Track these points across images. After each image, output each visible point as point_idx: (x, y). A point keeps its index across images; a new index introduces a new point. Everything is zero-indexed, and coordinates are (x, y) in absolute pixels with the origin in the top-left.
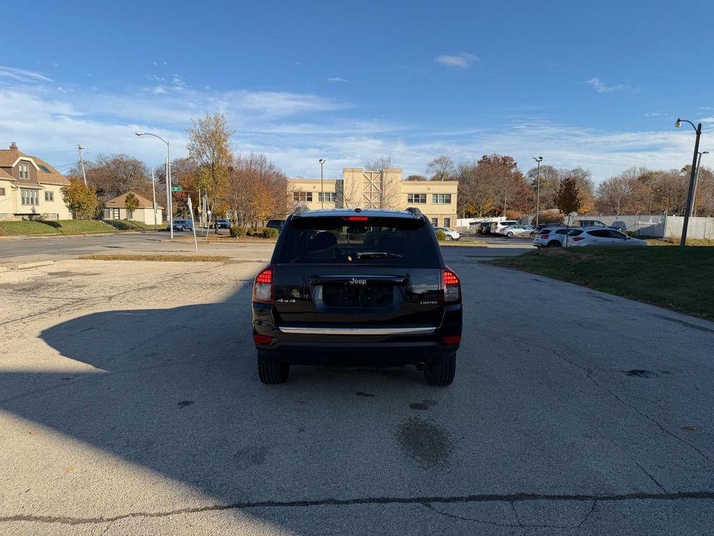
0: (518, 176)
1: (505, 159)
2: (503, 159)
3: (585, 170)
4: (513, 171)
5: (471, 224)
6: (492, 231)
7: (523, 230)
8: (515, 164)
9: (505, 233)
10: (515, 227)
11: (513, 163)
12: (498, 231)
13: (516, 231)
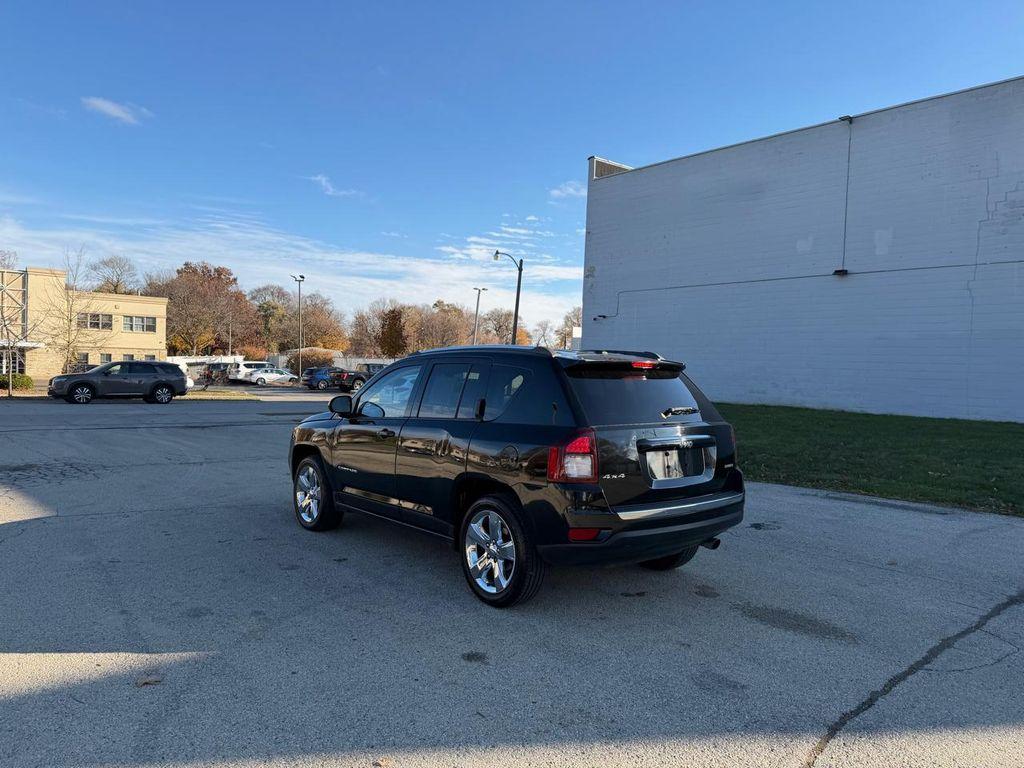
0: (239, 297)
1: (219, 272)
2: (216, 270)
3: (325, 296)
4: (232, 289)
5: (190, 365)
6: (231, 377)
7: (279, 376)
8: (235, 280)
9: (254, 379)
10: (266, 371)
11: (232, 277)
12: (240, 376)
13: (270, 377)
